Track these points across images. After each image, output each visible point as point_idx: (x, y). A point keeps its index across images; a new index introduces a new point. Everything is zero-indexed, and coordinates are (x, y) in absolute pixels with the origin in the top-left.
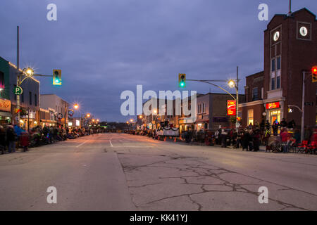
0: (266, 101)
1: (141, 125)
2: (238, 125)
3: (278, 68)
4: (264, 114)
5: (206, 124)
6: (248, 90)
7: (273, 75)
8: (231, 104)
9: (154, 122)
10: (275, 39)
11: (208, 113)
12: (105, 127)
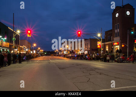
0: (113, 42)
1: (61, 52)
2: (102, 52)
3: (118, 28)
4: (113, 47)
5: (89, 52)
6: (106, 37)
7: (116, 31)
8: (99, 43)
9: (67, 51)
10: (117, 16)
11: (89, 47)
12: (45, 53)
